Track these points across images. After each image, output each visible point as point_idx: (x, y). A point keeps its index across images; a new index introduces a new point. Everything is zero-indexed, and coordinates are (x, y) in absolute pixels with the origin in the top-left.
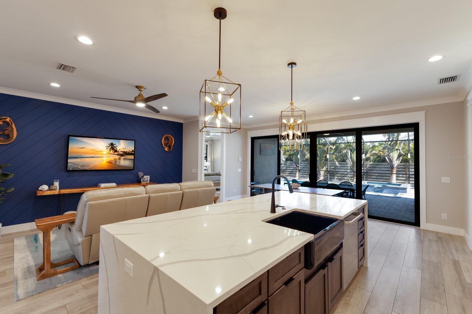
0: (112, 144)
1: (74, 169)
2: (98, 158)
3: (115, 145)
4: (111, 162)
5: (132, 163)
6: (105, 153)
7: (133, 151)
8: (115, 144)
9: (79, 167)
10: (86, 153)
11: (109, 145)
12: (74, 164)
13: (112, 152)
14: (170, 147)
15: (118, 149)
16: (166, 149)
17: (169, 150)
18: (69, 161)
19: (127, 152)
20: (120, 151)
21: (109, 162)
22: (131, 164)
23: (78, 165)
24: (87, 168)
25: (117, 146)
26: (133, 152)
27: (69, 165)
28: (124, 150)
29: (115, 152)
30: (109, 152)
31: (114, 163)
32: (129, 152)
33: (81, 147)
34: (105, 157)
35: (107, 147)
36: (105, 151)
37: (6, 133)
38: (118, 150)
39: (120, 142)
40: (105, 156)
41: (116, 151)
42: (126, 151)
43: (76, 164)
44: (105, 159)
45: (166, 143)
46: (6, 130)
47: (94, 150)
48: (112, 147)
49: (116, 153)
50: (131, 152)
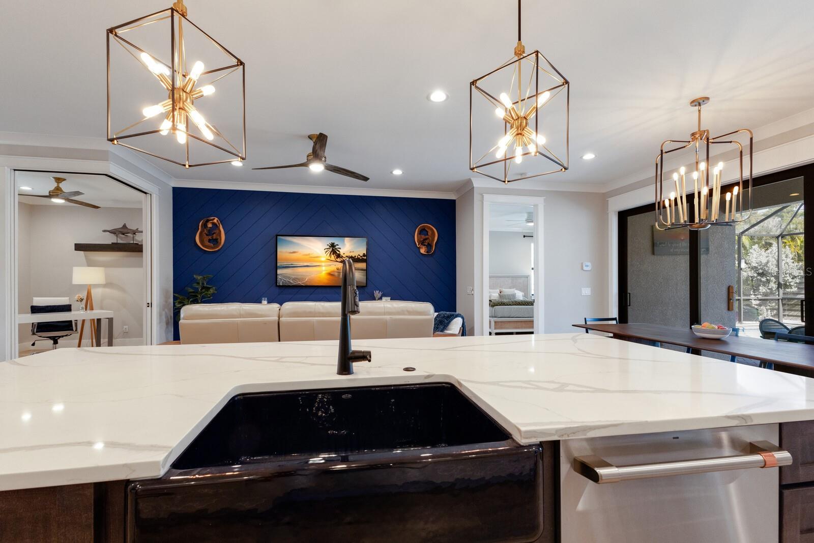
0: (333, 245)
1: (284, 284)
2: (314, 268)
3: (337, 247)
4: (332, 273)
5: (364, 275)
6: (323, 259)
7: (364, 255)
8: (337, 245)
9: (292, 282)
10: (298, 260)
11: (328, 247)
12: (284, 277)
13: (333, 257)
14: (429, 246)
15: (342, 252)
16: (423, 251)
17: (427, 252)
18: (279, 271)
19: (355, 256)
20: (344, 256)
21: (330, 274)
22: (362, 277)
23: (289, 278)
24: (300, 283)
25: (340, 248)
26: (365, 258)
27: (279, 277)
28: (350, 255)
29: (337, 258)
30: (329, 258)
31: (336, 275)
32: (359, 257)
33: (292, 251)
34: (325, 266)
35: (327, 250)
36: (324, 257)
37: (214, 238)
38: (342, 254)
39: (344, 241)
40: (323, 264)
41: (339, 256)
42: (353, 256)
43: (287, 277)
44: (324, 268)
45: (422, 240)
46: (214, 233)
47: (309, 255)
48: (333, 249)
49: (339, 260)
50: (361, 257)
